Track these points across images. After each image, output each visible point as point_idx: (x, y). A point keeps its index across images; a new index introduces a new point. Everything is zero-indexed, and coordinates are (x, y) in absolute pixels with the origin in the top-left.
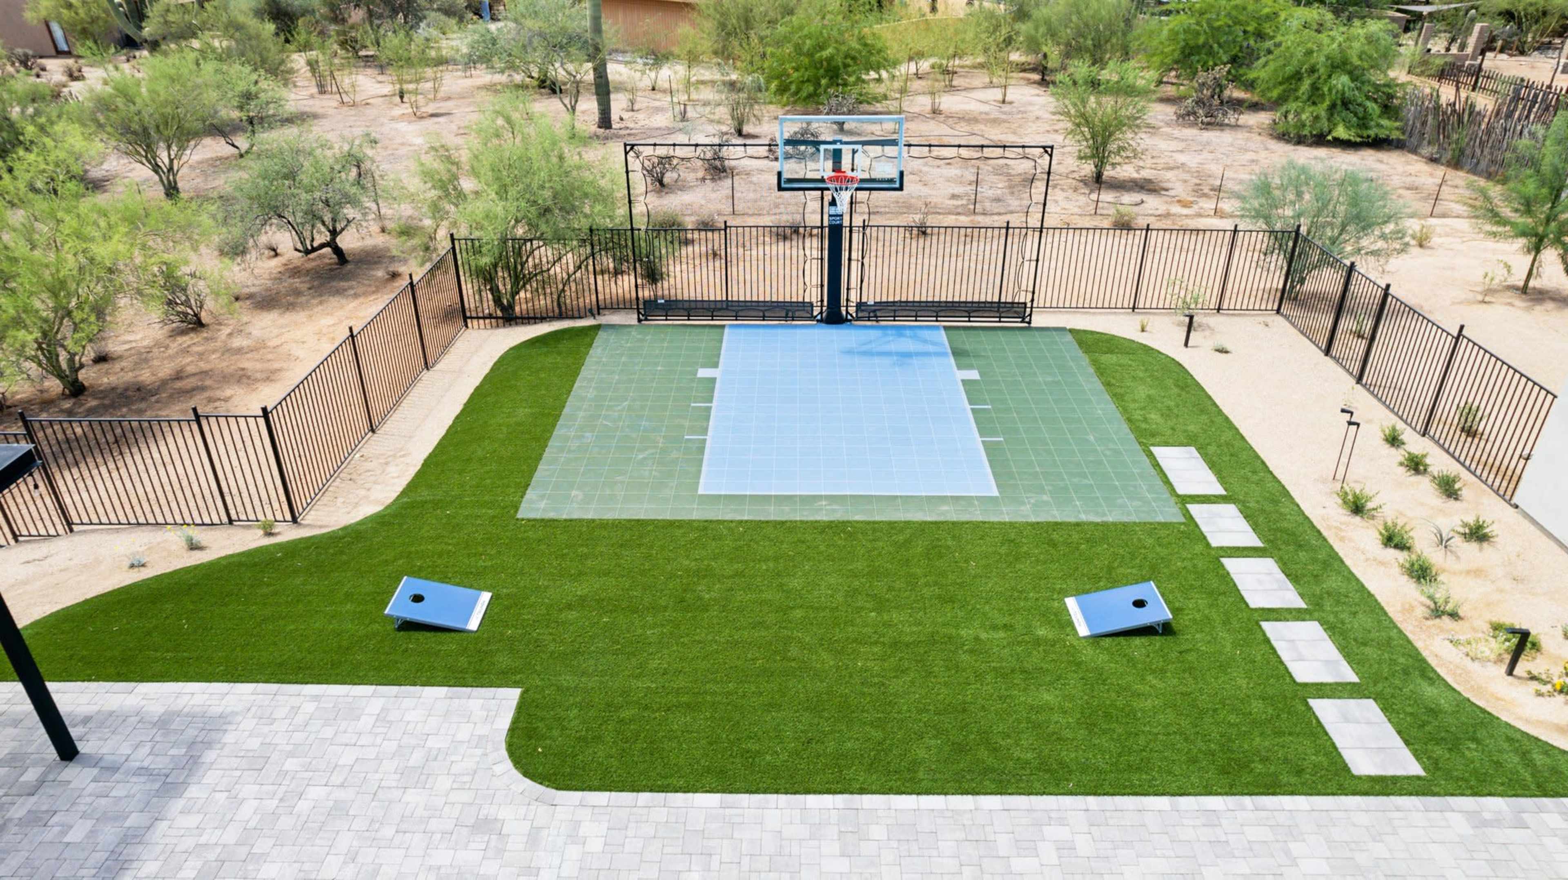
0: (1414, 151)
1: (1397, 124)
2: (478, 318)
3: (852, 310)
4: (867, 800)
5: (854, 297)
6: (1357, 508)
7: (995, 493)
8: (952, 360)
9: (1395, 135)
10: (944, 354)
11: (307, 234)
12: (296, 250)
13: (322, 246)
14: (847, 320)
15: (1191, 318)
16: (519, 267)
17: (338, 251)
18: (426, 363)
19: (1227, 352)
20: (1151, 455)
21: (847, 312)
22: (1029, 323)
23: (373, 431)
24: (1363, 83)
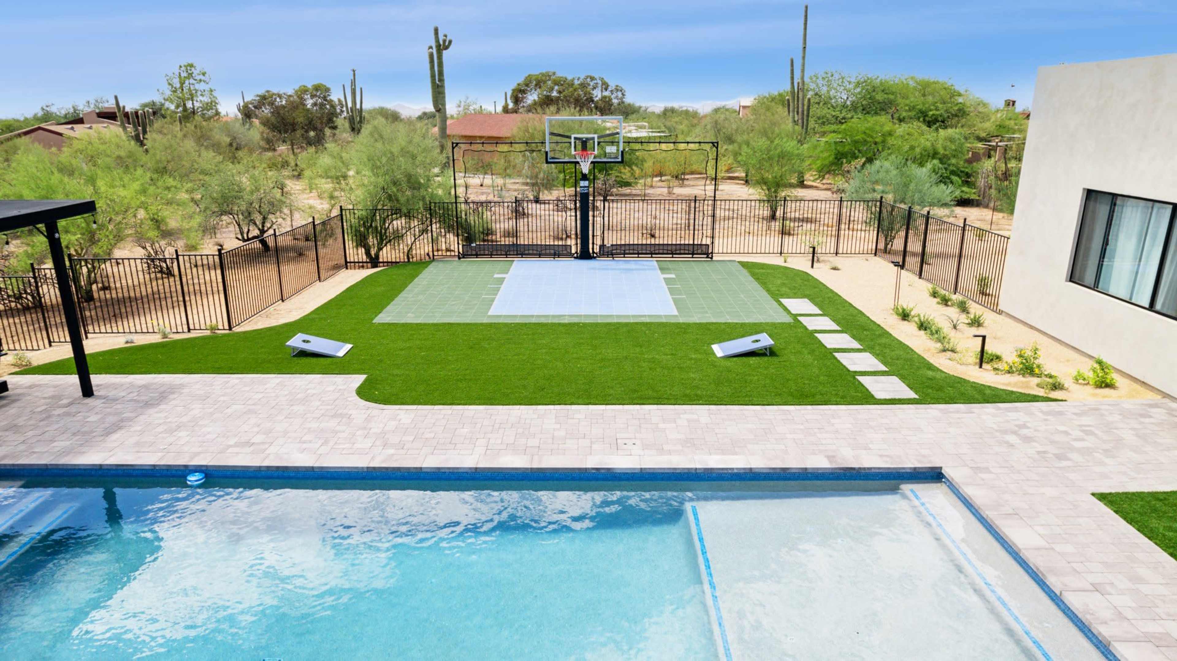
0: (987, 206)
1: (974, 191)
2: (354, 262)
3: (597, 249)
4: (574, 407)
5: (598, 242)
6: (905, 316)
7: (677, 314)
8: (659, 272)
9: (973, 197)
10: (655, 269)
11: (246, 230)
12: (237, 238)
13: (254, 237)
14: (595, 258)
15: (814, 248)
16: (383, 231)
17: (263, 242)
18: (319, 277)
19: (838, 269)
20: (781, 304)
21: (593, 252)
22: (712, 258)
23: (283, 301)
24: (949, 165)
